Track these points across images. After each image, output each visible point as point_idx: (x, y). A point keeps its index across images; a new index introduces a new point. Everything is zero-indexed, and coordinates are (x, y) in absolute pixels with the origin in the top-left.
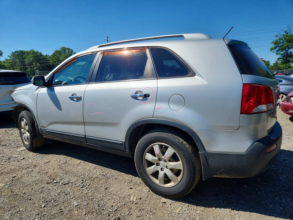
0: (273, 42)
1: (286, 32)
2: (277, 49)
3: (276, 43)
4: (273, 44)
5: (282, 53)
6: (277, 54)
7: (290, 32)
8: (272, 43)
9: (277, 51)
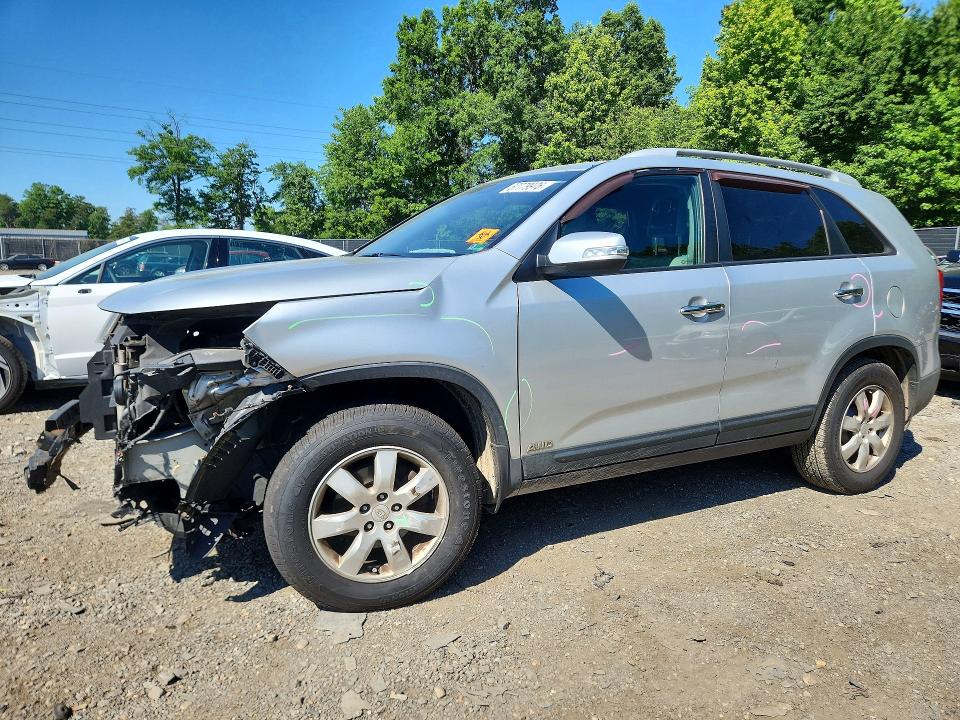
0: (135, 150)
1: (165, 128)
2: (149, 174)
3: (143, 155)
4: (136, 157)
5: (165, 188)
6: (151, 190)
7: (178, 132)
8: (130, 153)
9: (150, 181)
